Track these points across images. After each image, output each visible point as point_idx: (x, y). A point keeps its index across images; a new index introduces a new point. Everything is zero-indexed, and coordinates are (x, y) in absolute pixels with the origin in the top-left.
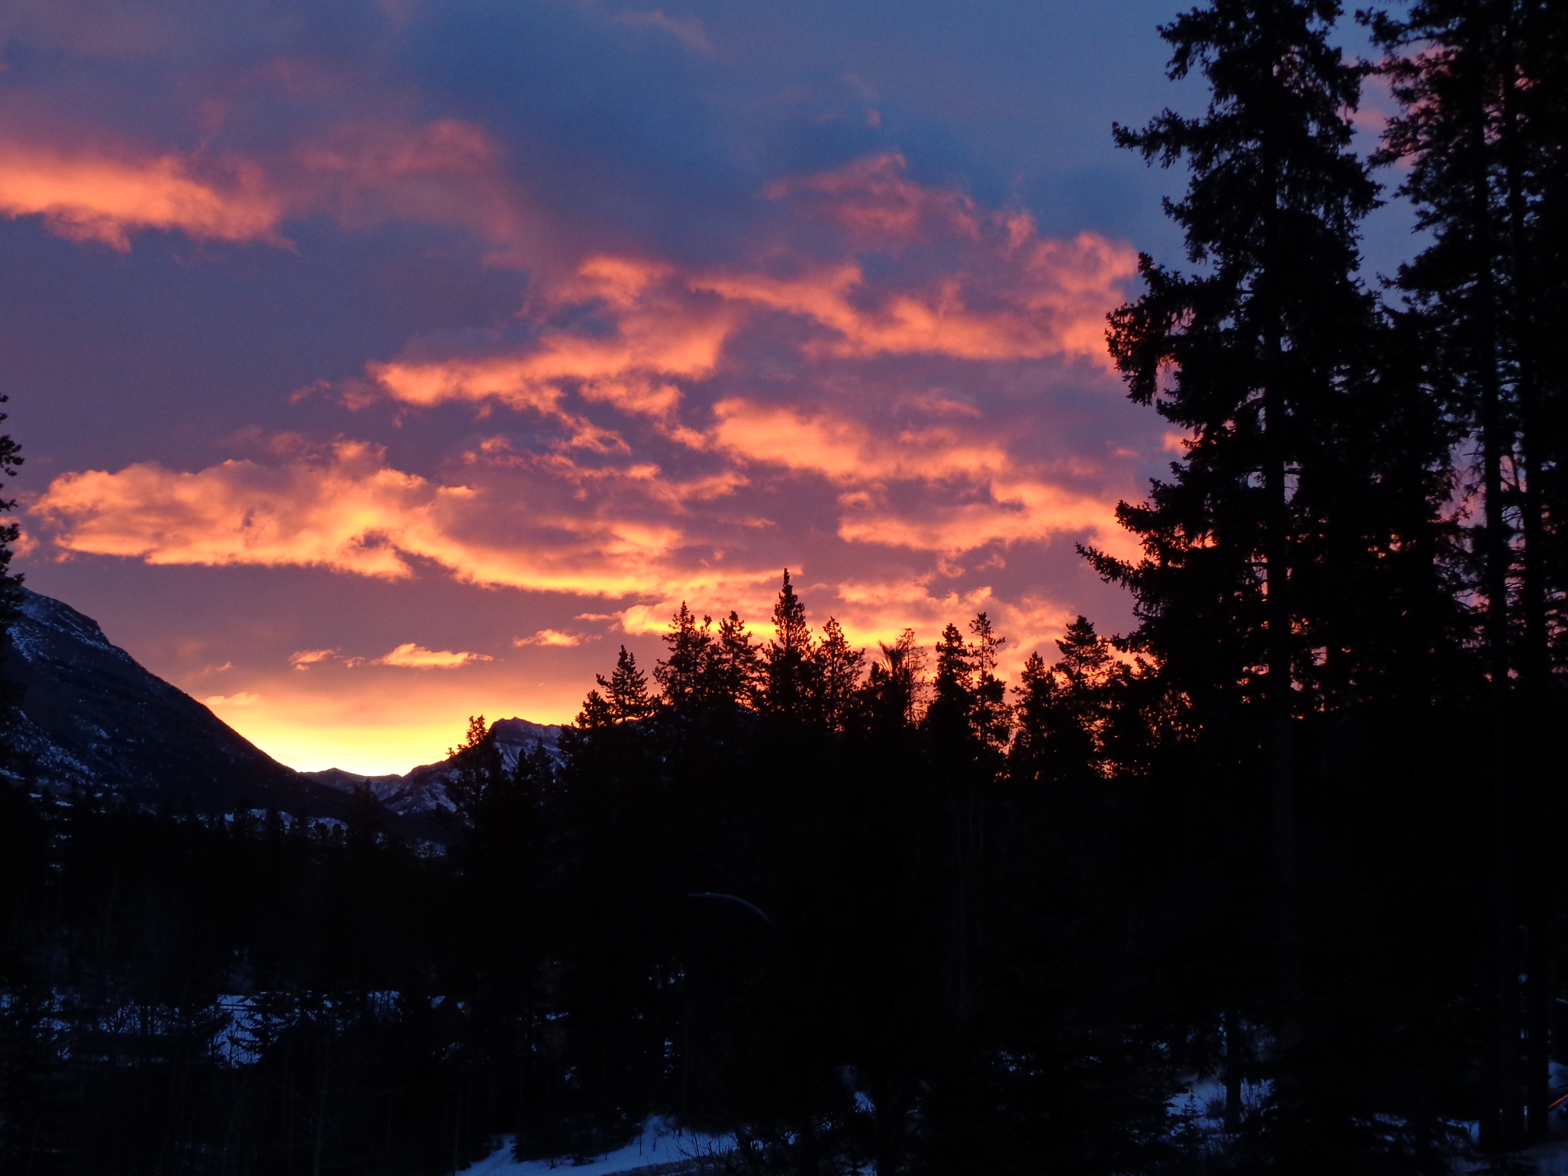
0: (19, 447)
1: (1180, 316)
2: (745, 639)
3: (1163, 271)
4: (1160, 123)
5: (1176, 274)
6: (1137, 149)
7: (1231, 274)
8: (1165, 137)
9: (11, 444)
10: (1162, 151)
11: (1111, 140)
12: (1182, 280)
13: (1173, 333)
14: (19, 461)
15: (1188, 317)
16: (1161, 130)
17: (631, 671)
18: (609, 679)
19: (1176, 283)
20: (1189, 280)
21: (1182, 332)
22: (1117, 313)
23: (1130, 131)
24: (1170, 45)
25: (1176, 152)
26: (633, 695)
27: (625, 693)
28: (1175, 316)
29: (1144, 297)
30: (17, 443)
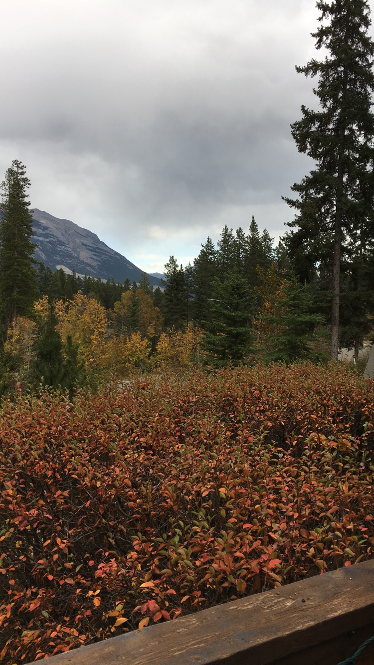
0: (30, 180)
1: (314, 124)
2: (243, 235)
3: (308, 110)
4: (310, 64)
5: (312, 111)
6: (303, 73)
7: (332, 111)
8: (311, 68)
9: (28, 180)
10: (311, 72)
11: (295, 71)
12: (315, 113)
13: (312, 130)
14: (30, 184)
15: (317, 124)
16: (311, 66)
17: (211, 243)
18: (204, 245)
19: (313, 114)
20: (317, 112)
21: (315, 130)
22: (294, 124)
23: (301, 67)
24: (315, 38)
25: (315, 73)
26: (211, 250)
27: (209, 249)
28: (312, 124)
29: (302, 119)
30: (29, 179)
